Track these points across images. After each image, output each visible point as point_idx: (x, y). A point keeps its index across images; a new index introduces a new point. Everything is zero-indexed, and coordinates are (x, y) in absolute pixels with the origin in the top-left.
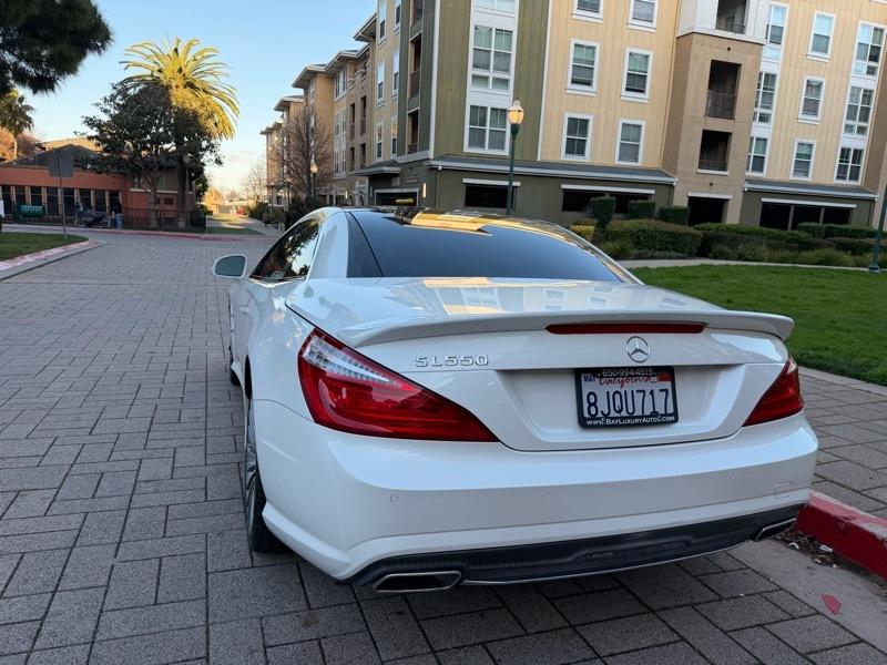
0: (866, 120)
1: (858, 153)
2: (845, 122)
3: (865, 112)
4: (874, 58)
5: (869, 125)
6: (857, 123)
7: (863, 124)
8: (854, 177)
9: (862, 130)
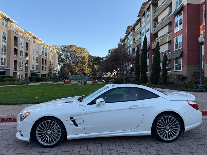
0: (5, 52)
1: (5, 59)
2: (1, 52)
3: (5, 50)
4: (5, 39)
5: (6, 53)
6: (4, 53)
7: (5, 53)
8: (4, 64)
9: (5, 54)
